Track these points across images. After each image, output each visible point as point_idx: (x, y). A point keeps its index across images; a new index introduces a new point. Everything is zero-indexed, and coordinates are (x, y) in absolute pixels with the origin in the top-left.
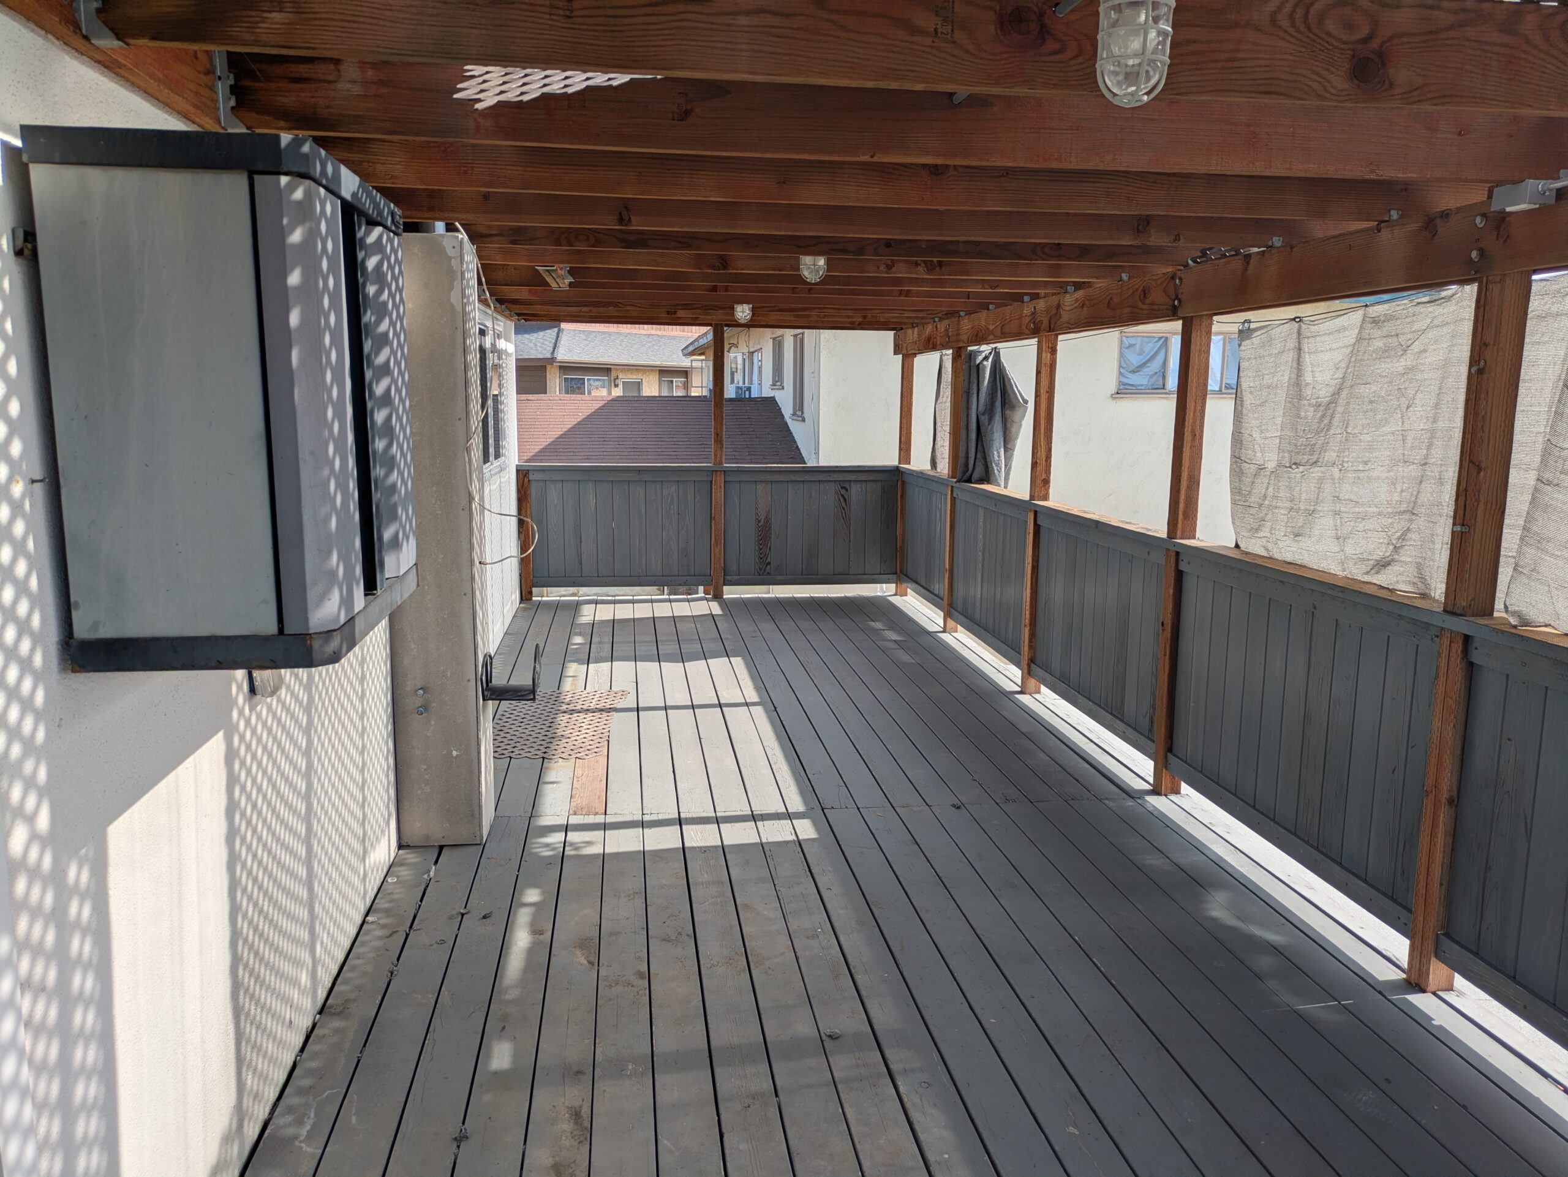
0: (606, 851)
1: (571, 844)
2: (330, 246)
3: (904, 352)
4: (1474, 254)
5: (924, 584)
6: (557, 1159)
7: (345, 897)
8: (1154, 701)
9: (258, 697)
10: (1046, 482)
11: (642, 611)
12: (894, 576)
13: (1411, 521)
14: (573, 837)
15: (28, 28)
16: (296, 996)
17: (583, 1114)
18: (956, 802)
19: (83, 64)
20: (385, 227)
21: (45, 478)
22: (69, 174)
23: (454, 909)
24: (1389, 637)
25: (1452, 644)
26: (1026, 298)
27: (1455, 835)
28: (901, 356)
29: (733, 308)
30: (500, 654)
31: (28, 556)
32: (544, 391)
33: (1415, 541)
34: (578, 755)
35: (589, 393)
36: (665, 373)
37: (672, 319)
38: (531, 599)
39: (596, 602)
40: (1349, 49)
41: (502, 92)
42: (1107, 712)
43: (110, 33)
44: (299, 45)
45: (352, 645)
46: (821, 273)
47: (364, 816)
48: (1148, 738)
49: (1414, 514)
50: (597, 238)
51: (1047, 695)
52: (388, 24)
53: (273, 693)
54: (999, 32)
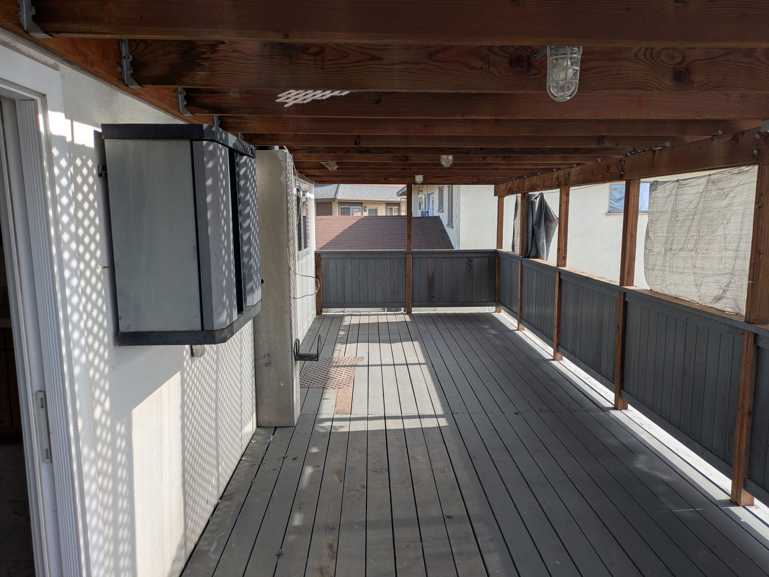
0: (350, 431)
1: (335, 427)
2: (224, 167)
3: (499, 195)
4: (755, 152)
5: (509, 307)
6: (321, 565)
7: (232, 446)
8: (615, 364)
9: (195, 357)
10: (565, 258)
11: (373, 320)
12: (495, 303)
13: (732, 278)
14: (335, 424)
15: (104, 83)
16: (210, 489)
17: (334, 546)
18: (516, 411)
19: (126, 94)
20: (248, 156)
21: (109, 266)
22: (120, 143)
23: (281, 455)
24: (721, 334)
25: (749, 337)
26: (554, 170)
27: (752, 429)
28: (497, 197)
29: (414, 177)
30: (306, 339)
31: (102, 297)
32: (330, 214)
33: (733, 287)
34: (340, 387)
35: (352, 215)
36: (389, 204)
37: (386, 181)
38: (321, 314)
39: (352, 315)
40: (672, 68)
41: (296, 99)
42: (593, 369)
43: (136, 83)
44: (211, 84)
45: (232, 334)
46: (450, 163)
47: (242, 411)
48: (612, 382)
49: (732, 275)
50: (347, 150)
51: (566, 362)
52: (248, 74)
53: (201, 356)
54: (510, 67)
